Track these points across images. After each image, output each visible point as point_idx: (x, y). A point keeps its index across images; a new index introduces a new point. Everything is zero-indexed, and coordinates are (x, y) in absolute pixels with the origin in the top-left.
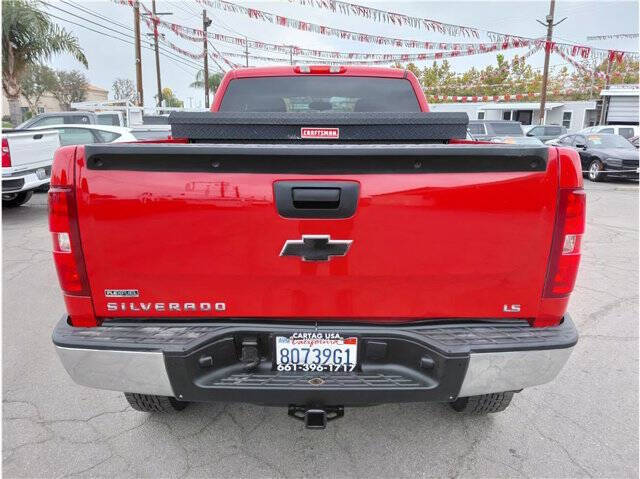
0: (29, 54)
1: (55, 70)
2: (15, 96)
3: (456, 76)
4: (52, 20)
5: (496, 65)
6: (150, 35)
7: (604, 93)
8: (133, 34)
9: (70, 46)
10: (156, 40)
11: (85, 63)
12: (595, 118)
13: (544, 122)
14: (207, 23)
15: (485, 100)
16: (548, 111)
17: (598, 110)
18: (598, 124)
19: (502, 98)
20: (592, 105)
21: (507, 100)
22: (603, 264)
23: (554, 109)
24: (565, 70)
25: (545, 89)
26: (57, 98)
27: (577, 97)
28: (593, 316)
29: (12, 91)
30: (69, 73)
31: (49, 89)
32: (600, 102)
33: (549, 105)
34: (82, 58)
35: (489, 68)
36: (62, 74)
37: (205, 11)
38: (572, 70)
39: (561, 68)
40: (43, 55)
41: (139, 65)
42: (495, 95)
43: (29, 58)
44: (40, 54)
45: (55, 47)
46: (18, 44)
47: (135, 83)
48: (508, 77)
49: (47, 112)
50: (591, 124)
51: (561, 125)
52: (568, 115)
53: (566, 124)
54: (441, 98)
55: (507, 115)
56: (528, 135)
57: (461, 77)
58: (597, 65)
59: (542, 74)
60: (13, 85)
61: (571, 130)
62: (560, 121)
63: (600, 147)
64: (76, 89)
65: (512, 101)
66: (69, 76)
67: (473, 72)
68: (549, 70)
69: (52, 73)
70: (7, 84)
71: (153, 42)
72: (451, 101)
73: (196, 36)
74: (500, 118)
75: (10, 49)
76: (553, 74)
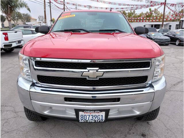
0: (14, 8)
1: (21, 13)
2: (10, 21)
3: (137, 14)
5: (149, 11)
6: (48, 3)
7: (181, 19)
9: (25, 6)
11: (30, 11)
12: (178, 27)
13: (163, 28)
15: (146, 22)
16: (165, 25)
17: (180, 25)
18: (179, 29)
19: (151, 21)
20: (178, 23)
21: (152, 21)
22: (178, 70)
23: (166, 24)
24: (170, 12)
25: (163, 18)
26: (22, 21)
27: (173, 21)
28: (174, 85)
29: (9, 19)
30: (25, 14)
31: (20, 19)
32: (180, 22)
33: (165, 23)
34: (29, 9)
35: (147, 12)
36: (23, 14)
38: (172, 13)
39: (169, 12)
40: (18, 9)
41: (45, 11)
42: (149, 20)
43: (14, 9)
44: (17, 8)
45: (21, 6)
46: (11, 5)
47: (44, 17)
48: (153, 15)
49: (20, 25)
50: (177, 29)
51: (168, 29)
52: (170, 26)
53: (170, 29)
54: (133, 21)
55: (152, 26)
56: (158, 32)
57: (139, 15)
58: (180, 11)
59: (163, 14)
60: (9, 17)
61: (171, 31)
62: (168, 28)
63: (179, 35)
64: (28, 18)
65: (154, 22)
66: (25, 15)
67: (142, 13)
68: (165, 12)
69: (21, 14)
70: (8, 17)
71: (49, 5)
72: (135, 22)
73: (61, 3)
74: (150, 27)
75: (9, 7)
76: (166, 14)
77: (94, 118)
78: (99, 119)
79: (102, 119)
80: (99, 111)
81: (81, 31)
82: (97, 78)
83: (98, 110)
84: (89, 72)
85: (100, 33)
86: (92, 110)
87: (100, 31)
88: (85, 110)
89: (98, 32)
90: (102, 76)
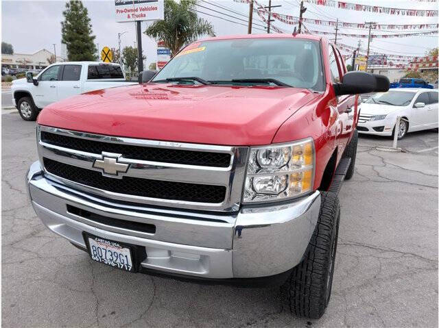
4: (199, 16)
8: (248, 19)
10: (269, 24)
14: (303, 10)
37: (302, 3)
45: (200, 32)
46: (181, 31)
71: (267, 25)
77: (115, 259)
78: (122, 262)
79: (127, 265)
80: (118, 245)
81: (196, 82)
82: (117, 175)
83: (117, 242)
84: (103, 160)
85: (233, 87)
86: (107, 240)
87: (234, 81)
88: (96, 237)
89: (231, 85)
90: (126, 172)
